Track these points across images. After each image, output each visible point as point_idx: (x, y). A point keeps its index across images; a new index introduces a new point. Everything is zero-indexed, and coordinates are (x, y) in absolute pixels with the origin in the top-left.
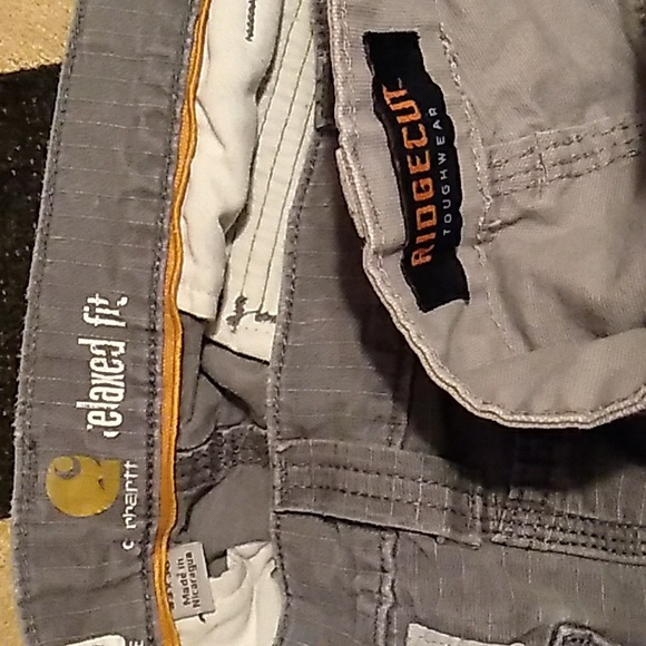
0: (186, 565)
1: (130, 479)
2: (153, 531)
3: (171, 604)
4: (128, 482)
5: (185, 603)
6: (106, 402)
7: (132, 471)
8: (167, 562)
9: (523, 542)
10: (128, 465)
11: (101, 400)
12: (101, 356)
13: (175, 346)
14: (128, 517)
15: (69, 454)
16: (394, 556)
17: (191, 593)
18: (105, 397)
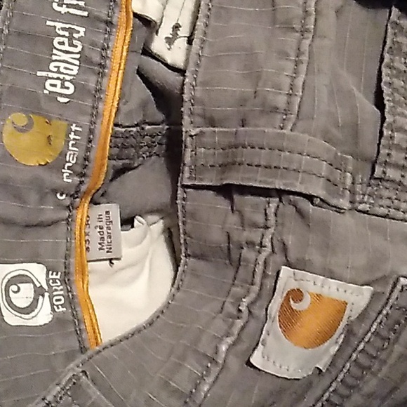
0: (104, 220)
1: (74, 139)
2: (83, 188)
3: (87, 249)
4: (71, 142)
5: (100, 249)
6: (63, 73)
7: (76, 133)
8: (88, 217)
9: (383, 211)
10: (74, 128)
11: (59, 72)
12: (63, 36)
13: (125, 40)
14: (66, 172)
15: (25, 112)
16: (276, 215)
17: (105, 242)
18: (62, 70)
